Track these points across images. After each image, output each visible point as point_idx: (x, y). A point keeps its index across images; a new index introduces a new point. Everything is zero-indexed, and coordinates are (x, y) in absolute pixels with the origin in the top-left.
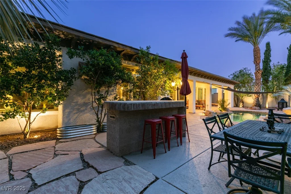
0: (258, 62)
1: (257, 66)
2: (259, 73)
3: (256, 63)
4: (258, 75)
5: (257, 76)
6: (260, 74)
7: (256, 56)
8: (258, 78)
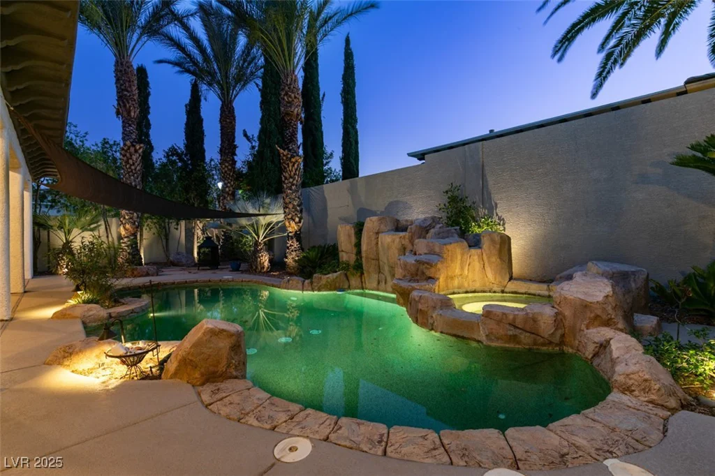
0: (132, 114)
1: (130, 125)
2: (136, 151)
3: (125, 114)
4: (134, 157)
5: (131, 162)
6: (140, 155)
7: (128, 91)
8: (133, 167)
